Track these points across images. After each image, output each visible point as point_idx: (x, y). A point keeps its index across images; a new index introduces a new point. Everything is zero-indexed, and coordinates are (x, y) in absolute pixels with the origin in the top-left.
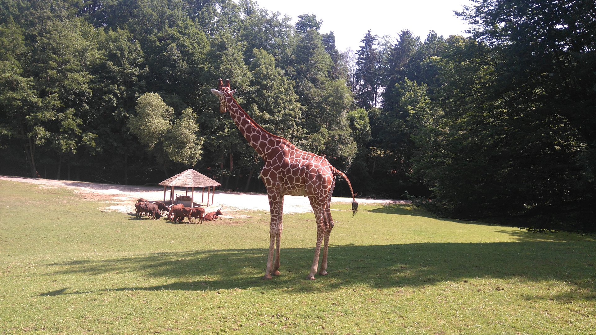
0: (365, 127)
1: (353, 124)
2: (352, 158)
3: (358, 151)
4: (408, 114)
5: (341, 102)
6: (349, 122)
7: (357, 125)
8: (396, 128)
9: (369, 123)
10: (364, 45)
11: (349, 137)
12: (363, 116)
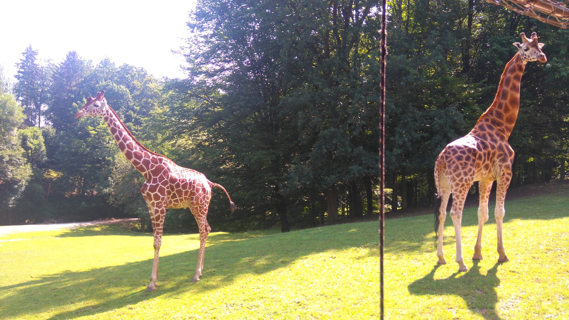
0: (40, 147)
1: (26, 144)
2: (26, 181)
3: (33, 172)
4: (89, 135)
5: (11, 118)
6: (20, 141)
7: (31, 145)
8: (76, 148)
9: (44, 143)
10: (24, 59)
11: (21, 158)
12: (37, 135)
